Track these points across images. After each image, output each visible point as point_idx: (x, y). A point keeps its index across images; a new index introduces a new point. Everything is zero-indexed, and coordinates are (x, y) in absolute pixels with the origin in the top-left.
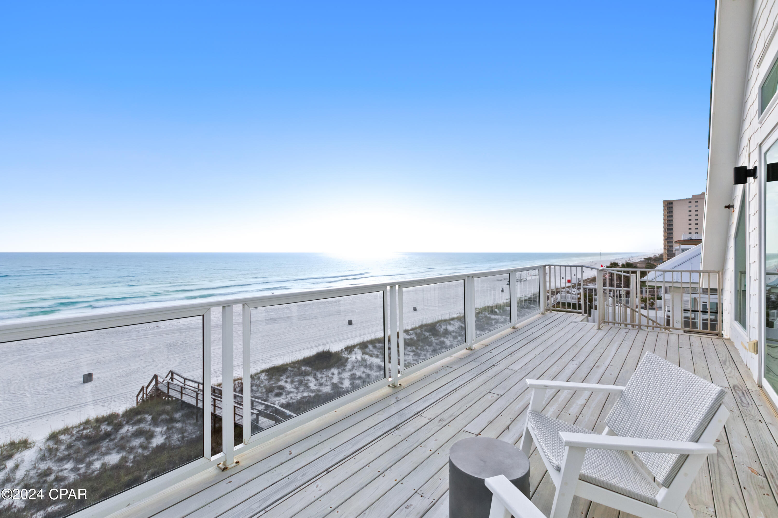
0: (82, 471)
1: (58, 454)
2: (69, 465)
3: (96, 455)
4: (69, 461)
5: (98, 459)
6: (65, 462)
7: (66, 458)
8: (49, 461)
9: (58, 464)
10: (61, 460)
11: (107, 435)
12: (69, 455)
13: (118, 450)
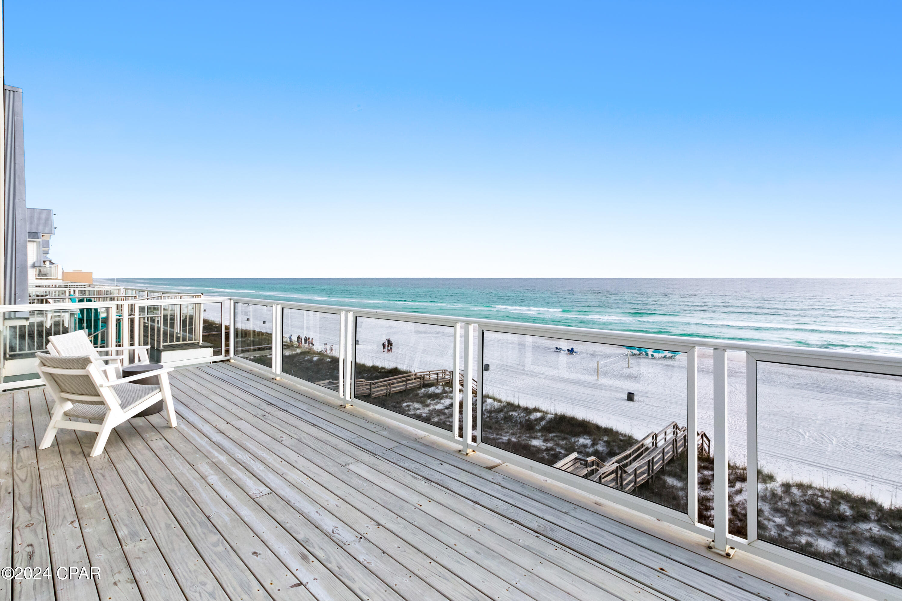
0: (786, 534)
1: (779, 503)
2: (780, 520)
3: (812, 530)
4: (782, 517)
5: (809, 535)
6: (779, 515)
7: (783, 512)
8: (767, 504)
9: (772, 512)
10: (776, 510)
11: (841, 518)
12: (786, 511)
13: (838, 542)
